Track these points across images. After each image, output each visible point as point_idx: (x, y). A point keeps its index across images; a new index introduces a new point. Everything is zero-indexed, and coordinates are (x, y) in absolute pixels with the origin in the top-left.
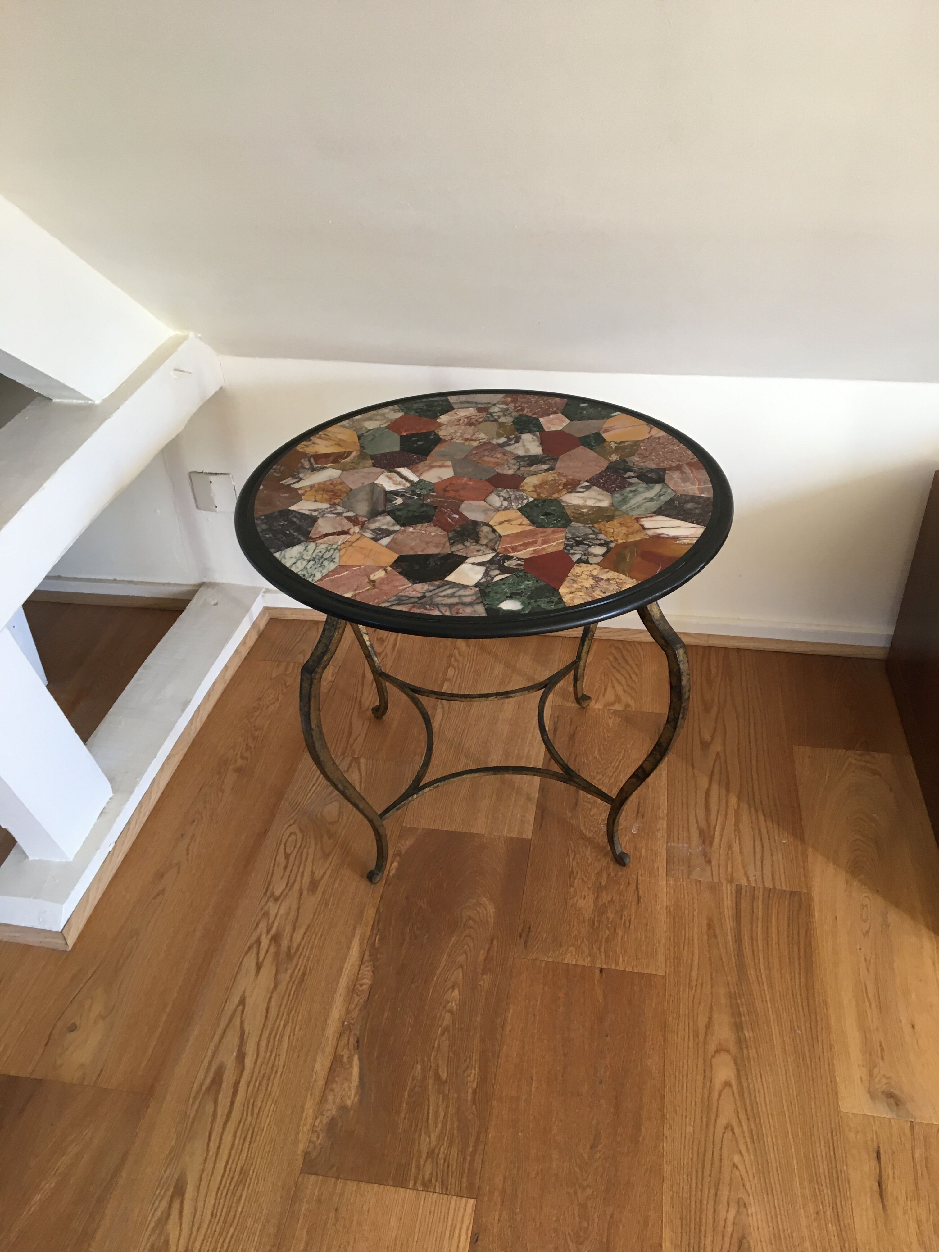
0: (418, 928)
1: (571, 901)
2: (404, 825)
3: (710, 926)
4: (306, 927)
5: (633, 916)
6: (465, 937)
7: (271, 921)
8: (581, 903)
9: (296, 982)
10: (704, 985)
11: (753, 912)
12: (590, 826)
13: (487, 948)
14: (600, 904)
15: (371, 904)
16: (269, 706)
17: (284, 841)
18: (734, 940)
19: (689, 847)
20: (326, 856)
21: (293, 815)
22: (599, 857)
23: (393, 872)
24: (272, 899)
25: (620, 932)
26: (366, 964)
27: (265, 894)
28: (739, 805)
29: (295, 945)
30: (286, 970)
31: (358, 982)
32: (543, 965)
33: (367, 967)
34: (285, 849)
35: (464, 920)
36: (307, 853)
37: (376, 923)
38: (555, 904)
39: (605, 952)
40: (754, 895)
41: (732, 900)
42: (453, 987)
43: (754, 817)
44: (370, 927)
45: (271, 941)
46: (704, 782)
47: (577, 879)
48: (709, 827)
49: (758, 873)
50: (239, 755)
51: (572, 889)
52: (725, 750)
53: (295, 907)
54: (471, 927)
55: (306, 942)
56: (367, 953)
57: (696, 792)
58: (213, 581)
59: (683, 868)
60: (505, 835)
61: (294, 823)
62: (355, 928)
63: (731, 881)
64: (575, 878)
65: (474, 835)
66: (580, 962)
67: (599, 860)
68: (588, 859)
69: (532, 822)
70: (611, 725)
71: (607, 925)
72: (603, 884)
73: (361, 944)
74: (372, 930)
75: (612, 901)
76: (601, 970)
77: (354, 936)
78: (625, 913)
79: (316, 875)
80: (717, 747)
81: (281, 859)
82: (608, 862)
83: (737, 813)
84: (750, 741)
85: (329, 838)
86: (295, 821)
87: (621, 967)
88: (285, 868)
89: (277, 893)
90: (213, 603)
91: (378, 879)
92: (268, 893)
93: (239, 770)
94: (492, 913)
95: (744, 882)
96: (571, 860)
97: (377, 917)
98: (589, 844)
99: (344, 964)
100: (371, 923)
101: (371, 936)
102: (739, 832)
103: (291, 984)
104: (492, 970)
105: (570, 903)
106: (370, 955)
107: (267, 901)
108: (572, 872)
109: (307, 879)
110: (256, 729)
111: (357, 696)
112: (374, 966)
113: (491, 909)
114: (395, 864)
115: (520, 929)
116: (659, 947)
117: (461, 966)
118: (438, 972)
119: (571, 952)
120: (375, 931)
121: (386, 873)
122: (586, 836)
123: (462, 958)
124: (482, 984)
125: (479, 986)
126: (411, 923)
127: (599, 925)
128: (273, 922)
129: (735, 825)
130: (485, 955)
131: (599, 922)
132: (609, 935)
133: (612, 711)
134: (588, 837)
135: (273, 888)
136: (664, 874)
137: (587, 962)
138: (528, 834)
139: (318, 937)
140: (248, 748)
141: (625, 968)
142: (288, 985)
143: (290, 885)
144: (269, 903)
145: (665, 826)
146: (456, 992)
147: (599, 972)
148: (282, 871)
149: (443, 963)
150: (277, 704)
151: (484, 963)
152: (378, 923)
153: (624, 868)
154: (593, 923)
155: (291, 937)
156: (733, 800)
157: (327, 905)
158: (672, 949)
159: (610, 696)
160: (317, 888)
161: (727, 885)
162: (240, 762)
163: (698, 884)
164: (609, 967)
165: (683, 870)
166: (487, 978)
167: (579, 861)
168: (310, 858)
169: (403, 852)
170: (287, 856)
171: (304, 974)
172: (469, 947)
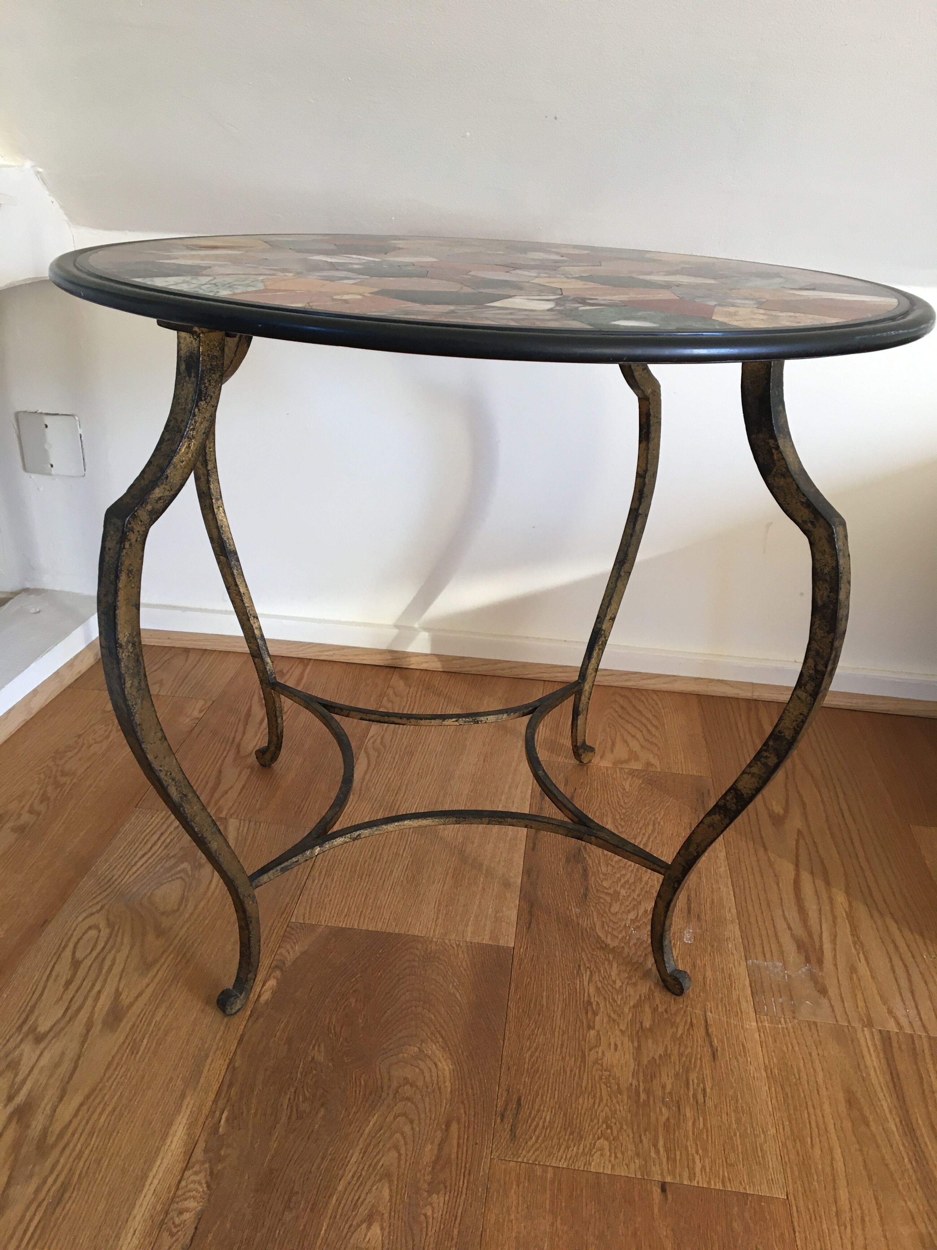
0: (305, 1099)
1: (593, 1053)
2: (293, 920)
3: (851, 1101)
4: (87, 1090)
5: (709, 1085)
6: (395, 1117)
7: (20, 1078)
8: (611, 1057)
9: (45, 1203)
10: (867, 1219)
11: (921, 1078)
12: (613, 929)
13: (437, 1141)
14: (645, 1062)
15: (219, 1052)
16: (91, 746)
17: (74, 940)
18: (901, 1131)
19: (785, 967)
20: (147, 966)
21: (99, 898)
22: (634, 980)
23: (266, 997)
24: (31, 1037)
25: (688, 1113)
26: (197, 1168)
27: (20, 1028)
28: (850, 906)
29: (57, 1127)
30: (31, 1176)
31: (175, 1206)
32: (550, 1175)
33: (196, 1173)
34: (74, 953)
35: (395, 1084)
36: (114, 960)
37: (225, 1088)
38: (563, 1059)
39: (667, 1151)
40: (914, 1049)
41: (878, 1057)
42: (370, 1219)
43: (880, 923)
44: (212, 1096)
45: (10, 1119)
46: (787, 869)
47: (600, 1015)
48: (810, 935)
49: (913, 1012)
50: (26, 808)
51: (592, 1032)
52: (809, 826)
53: (71, 1054)
54: (408, 1099)
55: (81, 1121)
56: (201, 1145)
57: (778, 884)
58: (39, 587)
59: (781, 1000)
60: (468, 940)
61: (98, 911)
62: (183, 1096)
63: (870, 1024)
64: (595, 1014)
65: (415, 939)
66: (622, 1172)
67: (635, 984)
68: (614, 982)
69: (514, 918)
70: (627, 787)
71: (663, 1098)
72: (647, 1024)
73: (191, 1126)
74: (215, 1101)
75: (667, 1055)
76: (664, 1187)
77: (179, 1112)
78: (693, 1076)
79: (123, 996)
80: (795, 822)
81: (63, 968)
82: (650, 988)
83: (850, 916)
84: (843, 816)
85: (158, 936)
86: (102, 907)
87: (700, 1181)
88: (68, 983)
89: (43, 1028)
90: (33, 611)
91: (238, 1006)
92: (25, 1028)
93: (21, 830)
94: (447, 1073)
95: (892, 1026)
96: (586, 983)
97: (228, 1078)
98: (614, 958)
99: (150, 1169)
100: (215, 1087)
101: (212, 1112)
102: (862, 945)
103: (34, 1206)
104: (448, 1184)
105: (592, 1056)
106: (206, 1151)
107: (22, 1041)
108: (590, 1003)
109: (104, 1002)
110: (64, 774)
111: (234, 738)
112: (211, 1173)
113: (446, 1066)
114: (272, 983)
115: (501, 1103)
116: (765, 1142)
117: (387, 1175)
118: (340, 1188)
119: (601, 1149)
120: (221, 1103)
121: (253, 997)
122: (607, 946)
123: (389, 1158)
124: (429, 1213)
125: (423, 1217)
126: (293, 1090)
127: (648, 1098)
128: (24, 1081)
129: (852, 935)
130: (436, 1152)
131: (648, 1092)
132: (668, 1119)
133: (627, 771)
134: (611, 947)
135: (36, 1020)
136: (751, 1010)
137: (632, 1170)
138: (508, 940)
139: (107, 1112)
140: (44, 798)
141: (709, 1183)
142: (27, 1209)
143: (70, 1015)
144: (22, 1046)
145: (738, 933)
146: (376, 1229)
147: (659, 1191)
148: (61, 989)
149: (351, 1168)
150: (105, 744)
151: (433, 1168)
152: (230, 1085)
153: (680, 999)
154: (638, 1094)
155: (54, 1110)
156: (840, 898)
157: (134, 1050)
158: (790, 1145)
159: (621, 752)
160: (121, 1020)
161: (863, 1031)
162: (26, 817)
163: (813, 1027)
164: (677, 1180)
165: (782, 1004)
166: (439, 1200)
167: (600, 985)
168: (117, 970)
169: (288, 964)
170: (76, 964)
171: (64, 1187)
172: (404, 1138)
